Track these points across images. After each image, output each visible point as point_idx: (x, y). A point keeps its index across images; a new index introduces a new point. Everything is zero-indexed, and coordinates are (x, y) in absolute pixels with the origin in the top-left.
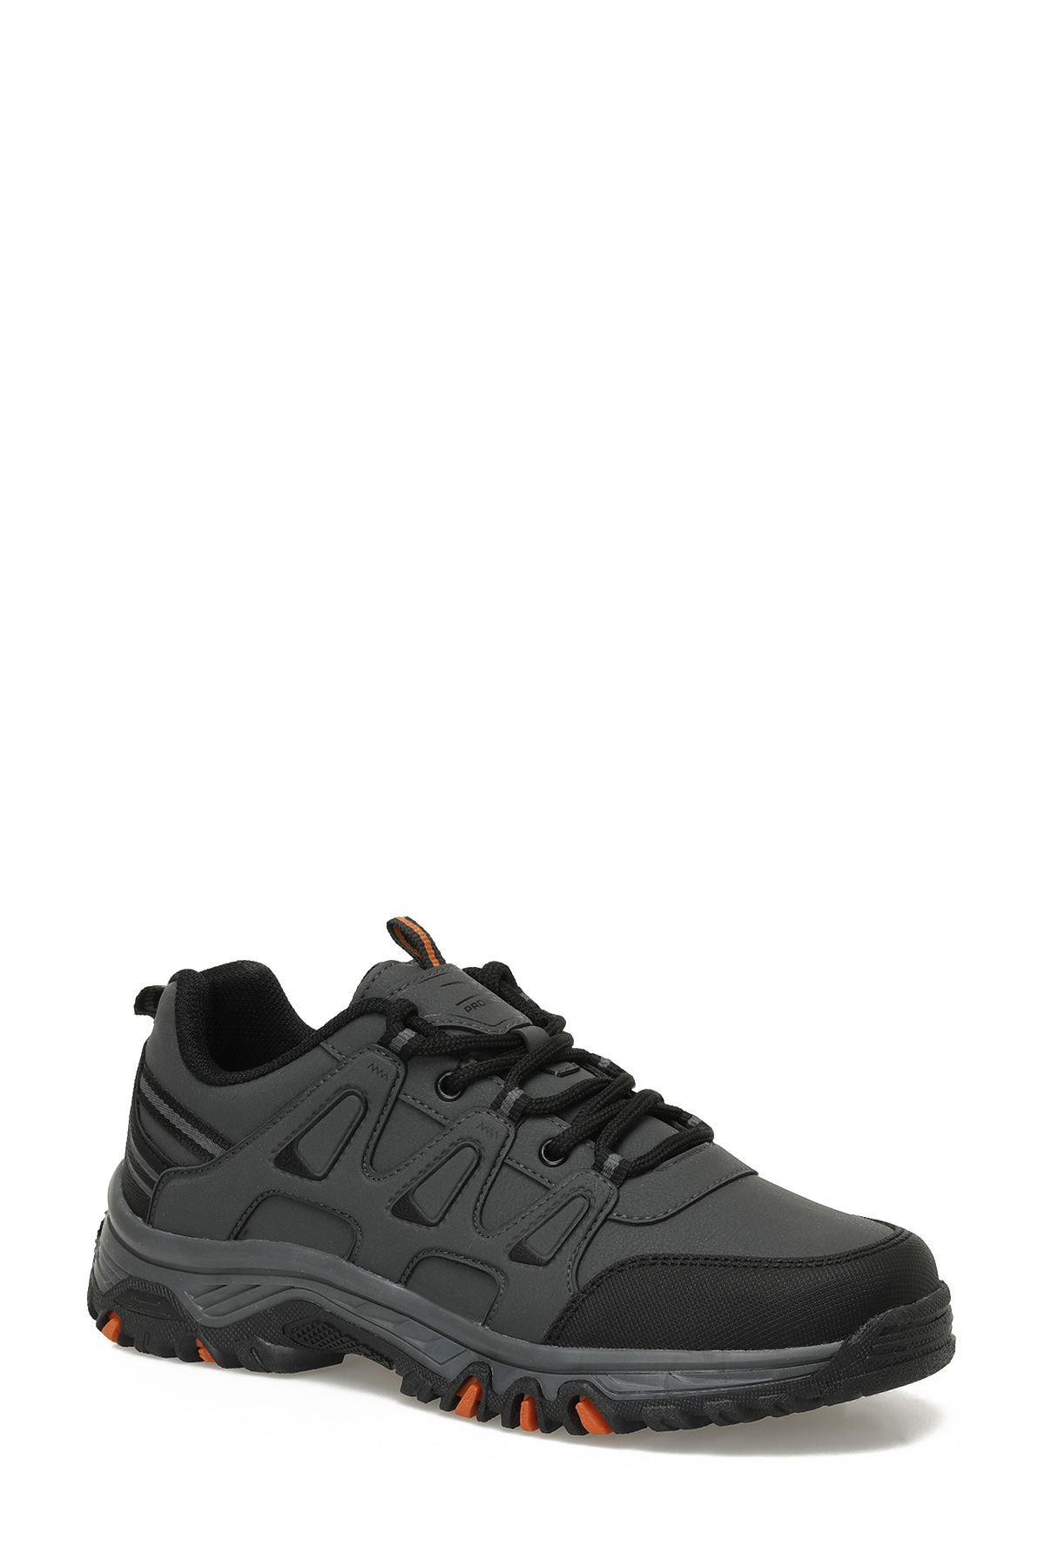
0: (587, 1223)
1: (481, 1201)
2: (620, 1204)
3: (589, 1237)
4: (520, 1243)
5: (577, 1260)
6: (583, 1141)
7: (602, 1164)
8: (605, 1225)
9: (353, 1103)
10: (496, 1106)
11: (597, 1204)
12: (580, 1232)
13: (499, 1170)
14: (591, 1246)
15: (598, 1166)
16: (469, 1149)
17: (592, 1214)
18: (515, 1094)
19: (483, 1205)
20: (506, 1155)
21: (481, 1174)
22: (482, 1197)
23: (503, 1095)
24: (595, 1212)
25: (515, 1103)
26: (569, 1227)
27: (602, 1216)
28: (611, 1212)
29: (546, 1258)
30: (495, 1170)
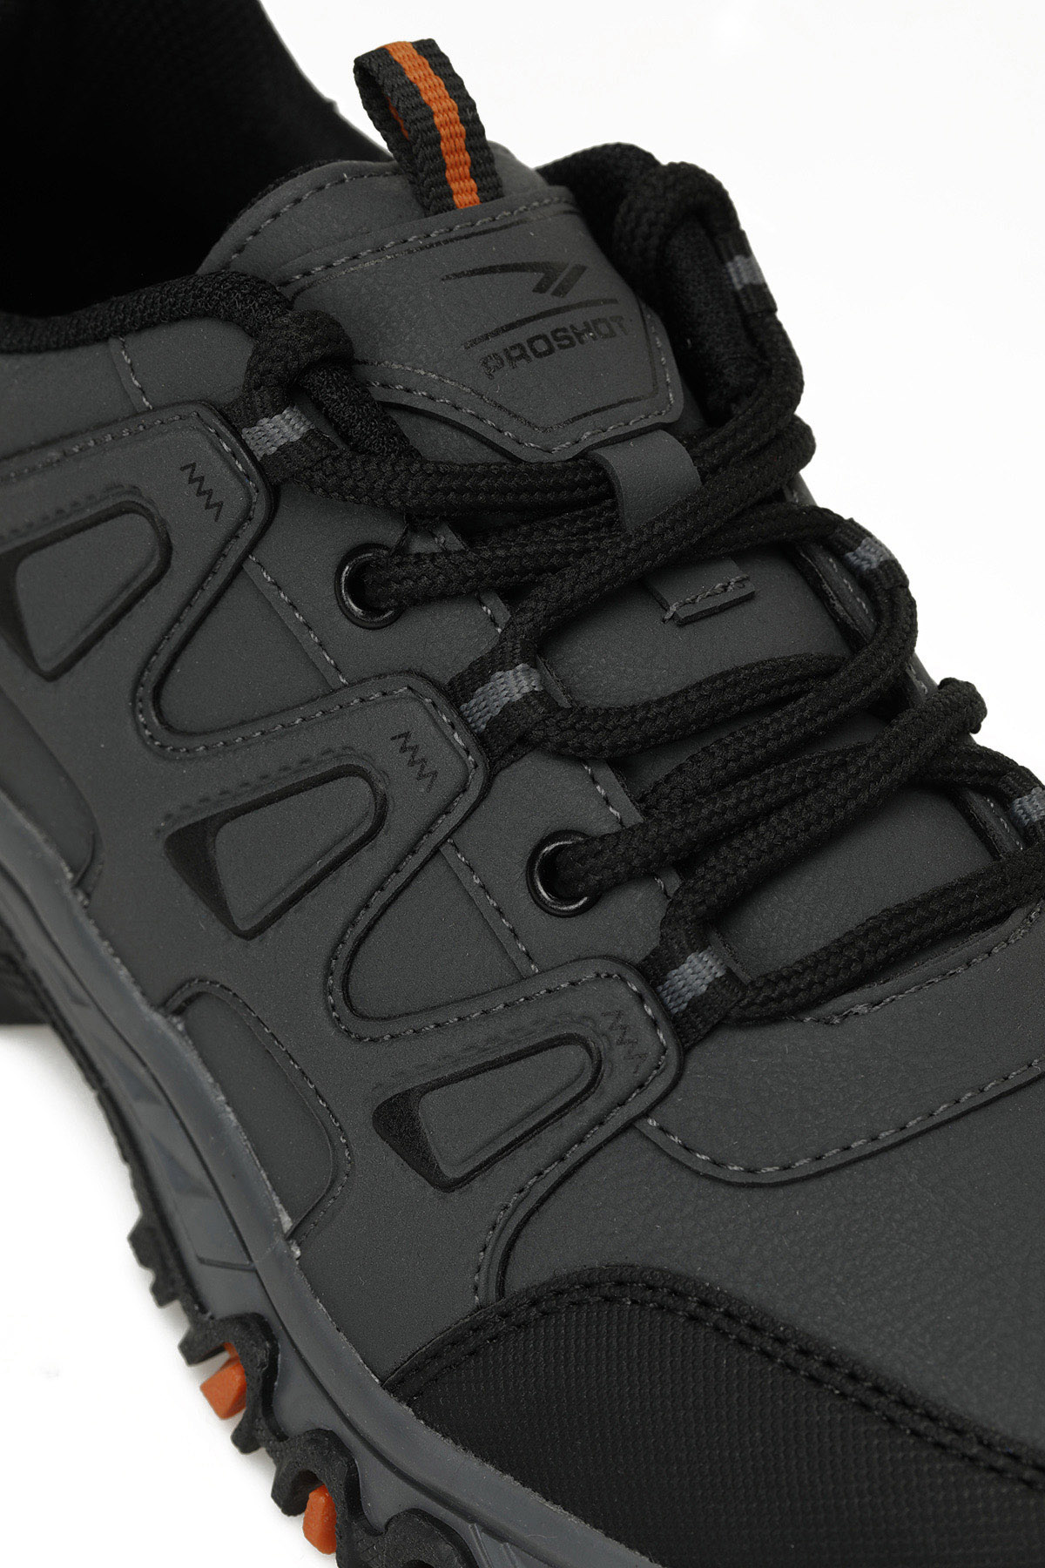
0: (575, 1122)
1: (359, 929)
2: (677, 1097)
3: (572, 1158)
4: (405, 1095)
5: (521, 1213)
6: (646, 873)
7: (665, 971)
8: (623, 1139)
9: (134, 537)
10: (457, 692)
11: (613, 1085)
12: (554, 1138)
13: (422, 866)
14: (566, 1186)
15: (653, 971)
16: (362, 785)
17: (593, 1106)
18: (514, 684)
19: (361, 941)
20: (449, 836)
21: (372, 862)
22: (364, 918)
23: (480, 672)
24: (605, 1101)
25: (505, 710)
26: (528, 1115)
27: (619, 1118)
28: (646, 1114)
29: (451, 1173)
30: (413, 863)
